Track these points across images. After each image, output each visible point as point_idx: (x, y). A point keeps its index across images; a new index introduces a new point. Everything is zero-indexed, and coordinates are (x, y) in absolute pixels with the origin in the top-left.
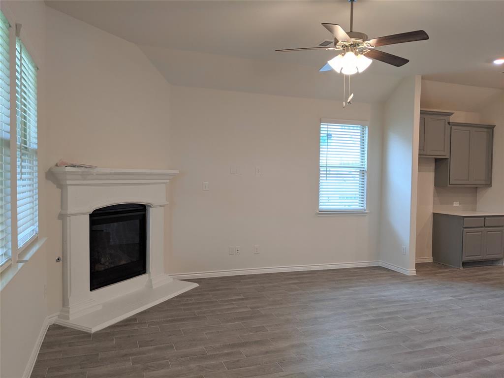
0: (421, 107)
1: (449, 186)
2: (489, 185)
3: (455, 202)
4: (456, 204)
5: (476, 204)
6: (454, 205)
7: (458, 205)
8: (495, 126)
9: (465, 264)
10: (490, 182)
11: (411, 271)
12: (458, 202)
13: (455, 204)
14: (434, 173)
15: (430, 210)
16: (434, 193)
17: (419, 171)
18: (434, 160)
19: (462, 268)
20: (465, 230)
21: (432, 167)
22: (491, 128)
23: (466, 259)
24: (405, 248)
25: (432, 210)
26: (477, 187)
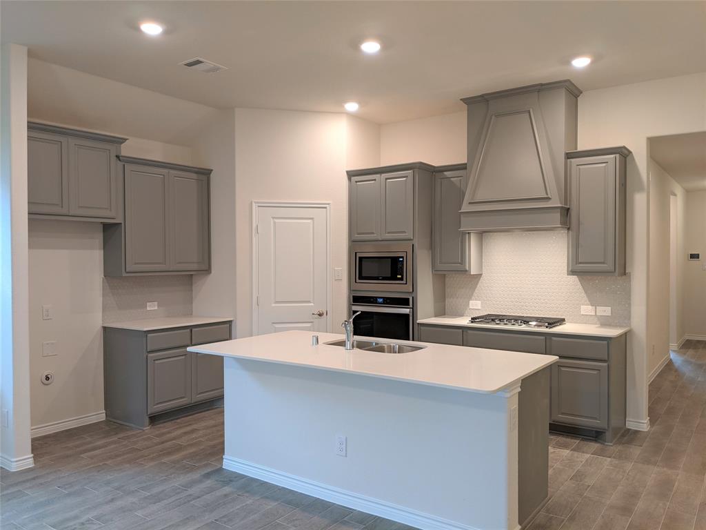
0: (29, 116)
1: (124, 275)
2: (208, 270)
3: (148, 304)
4: (152, 307)
5: (192, 303)
6: (148, 309)
7: (156, 308)
8: (212, 170)
9: (154, 419)
10: (208, 266)
11: (22, 460)
12: (156, 303)
13: (150, 306)
14: (102, 252)
15: (97, 321)
16: (104, 289)
17: (30, 247)
18: (102, 226)
19: (147, 428)
20: (150, 355)
21: (98, 239)
22: (204, 175)
23: (155, 408)
24: (8, 412)
25: (101, 322)
26: (192, 275)
